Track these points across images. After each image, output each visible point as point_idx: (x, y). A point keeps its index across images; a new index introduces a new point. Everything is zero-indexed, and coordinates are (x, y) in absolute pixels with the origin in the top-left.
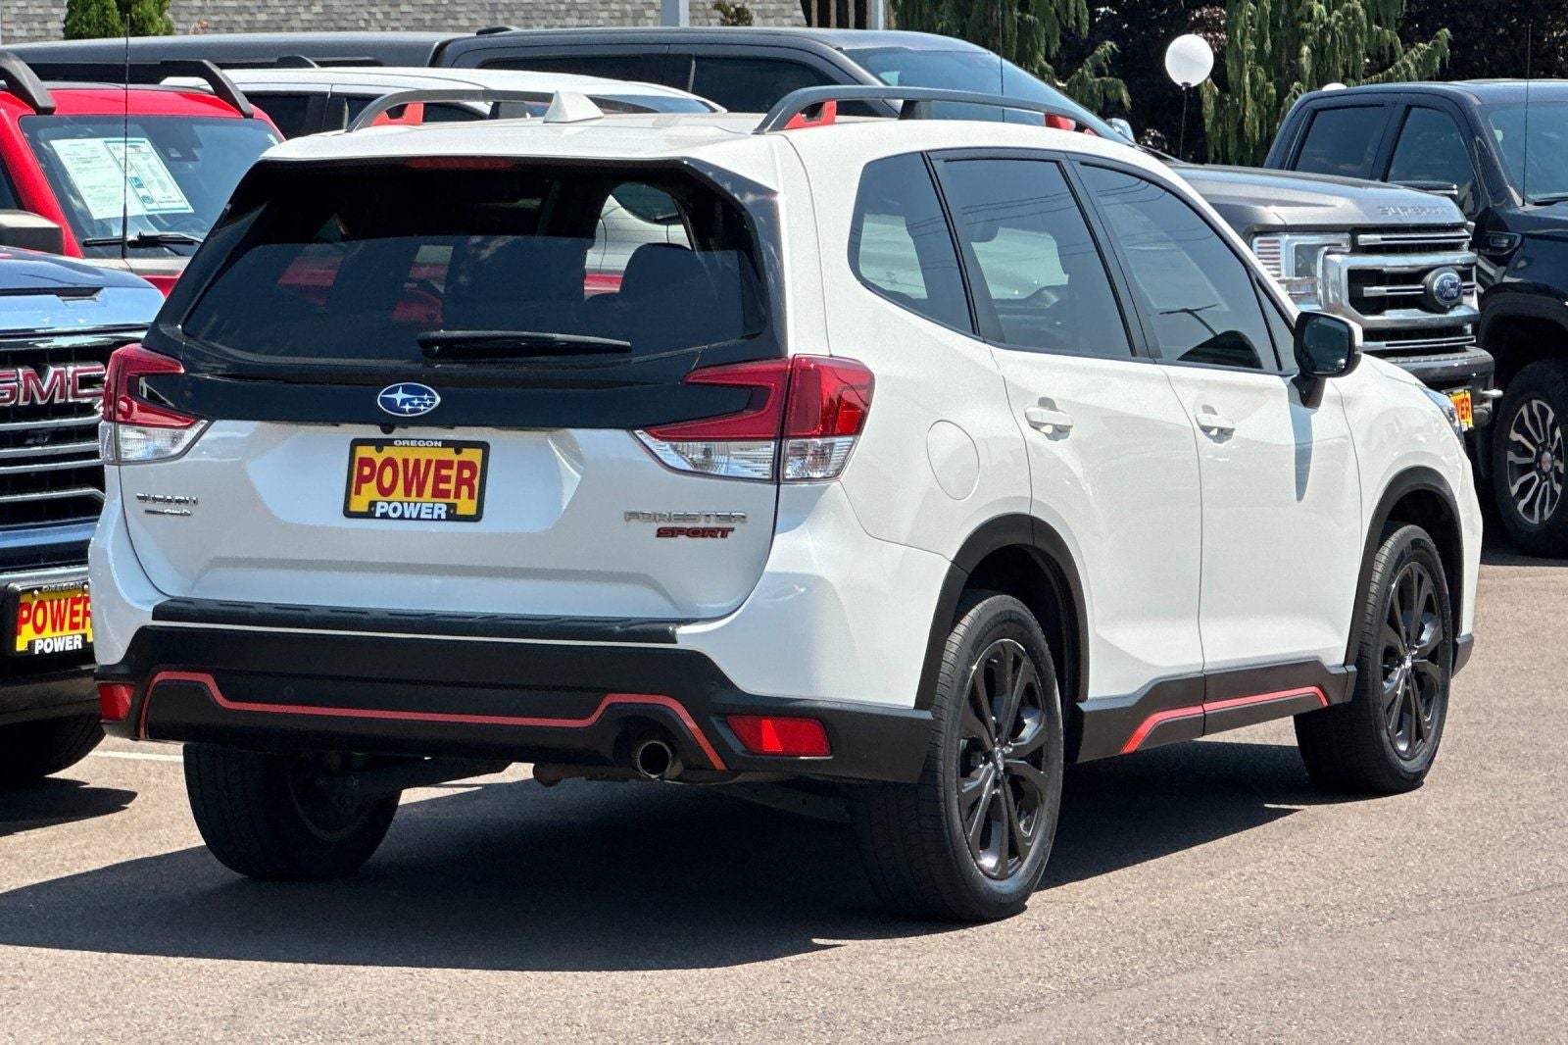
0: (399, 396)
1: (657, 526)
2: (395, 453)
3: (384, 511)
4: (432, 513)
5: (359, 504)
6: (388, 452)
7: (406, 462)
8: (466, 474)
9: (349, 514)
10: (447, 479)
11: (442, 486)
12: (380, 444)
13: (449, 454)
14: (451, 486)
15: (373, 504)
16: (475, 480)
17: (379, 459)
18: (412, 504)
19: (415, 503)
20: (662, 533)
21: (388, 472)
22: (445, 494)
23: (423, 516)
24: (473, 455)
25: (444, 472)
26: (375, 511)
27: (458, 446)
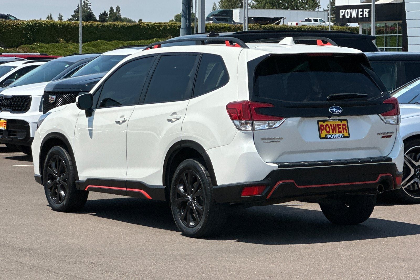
0: (334, 109)
1: (381, 136)
2: (328, 123)
3: (329, 137)
4: (340, 136)
5: (323, 136)
6: (326, 123)
7: (331, 125)
8: (344, 127)
9: (321, 138)
10: (340, 128)
11: (340, 130)
12: (324, 121)
13: (339, 123)
14: (342, 130)
15: (326, 135)
16: (346, 128)
17: (324, 125)
18: (335, 135)
19: (336, 134)
20: (383, 137)
21: (327, 128)
22: (341, 132)
23: (338, 137)
24: (344, 122)
25: (339, 127)
26: (327, 137)
27: (341, 120)
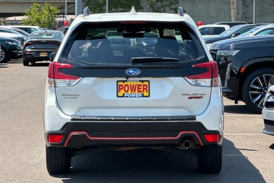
0: (131, 71)
1: (188, 97)
2: (128, 83)
3: (127, 96)
4: (138, 96)
5: (120, 94)
6: (126, 83)
7: (130, 85)
8: (145, 87)
9: (118, 96)
12: (124, 81)
13: (141, 83)
14: (142, 90)
15: (124, 94)
16: (147, 88)
17: (124, 85)
18: (133, 94)
20: (189, 98)
21: (126, 87)
22: (141, 91)
23: (136, 96)
24: (147, 83)
25: (140, 87)
26: (125, 96)
27: (143, 81)
